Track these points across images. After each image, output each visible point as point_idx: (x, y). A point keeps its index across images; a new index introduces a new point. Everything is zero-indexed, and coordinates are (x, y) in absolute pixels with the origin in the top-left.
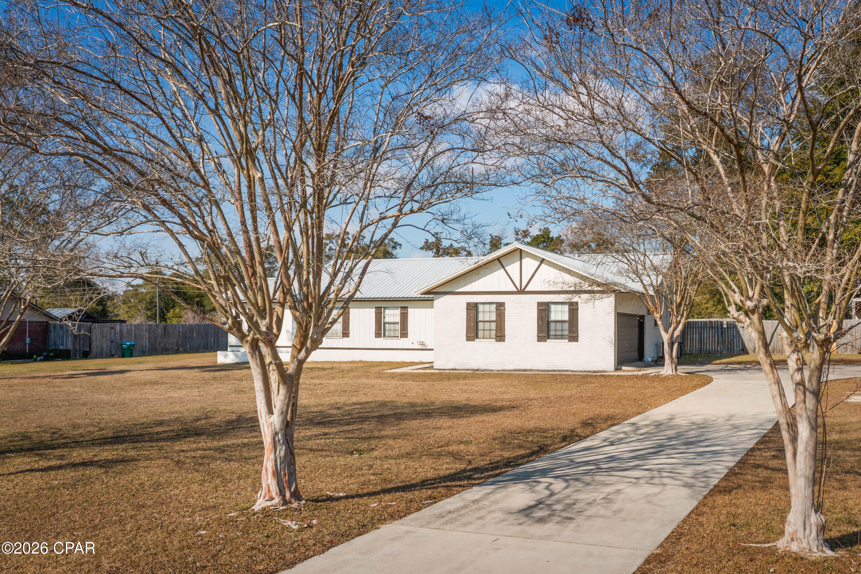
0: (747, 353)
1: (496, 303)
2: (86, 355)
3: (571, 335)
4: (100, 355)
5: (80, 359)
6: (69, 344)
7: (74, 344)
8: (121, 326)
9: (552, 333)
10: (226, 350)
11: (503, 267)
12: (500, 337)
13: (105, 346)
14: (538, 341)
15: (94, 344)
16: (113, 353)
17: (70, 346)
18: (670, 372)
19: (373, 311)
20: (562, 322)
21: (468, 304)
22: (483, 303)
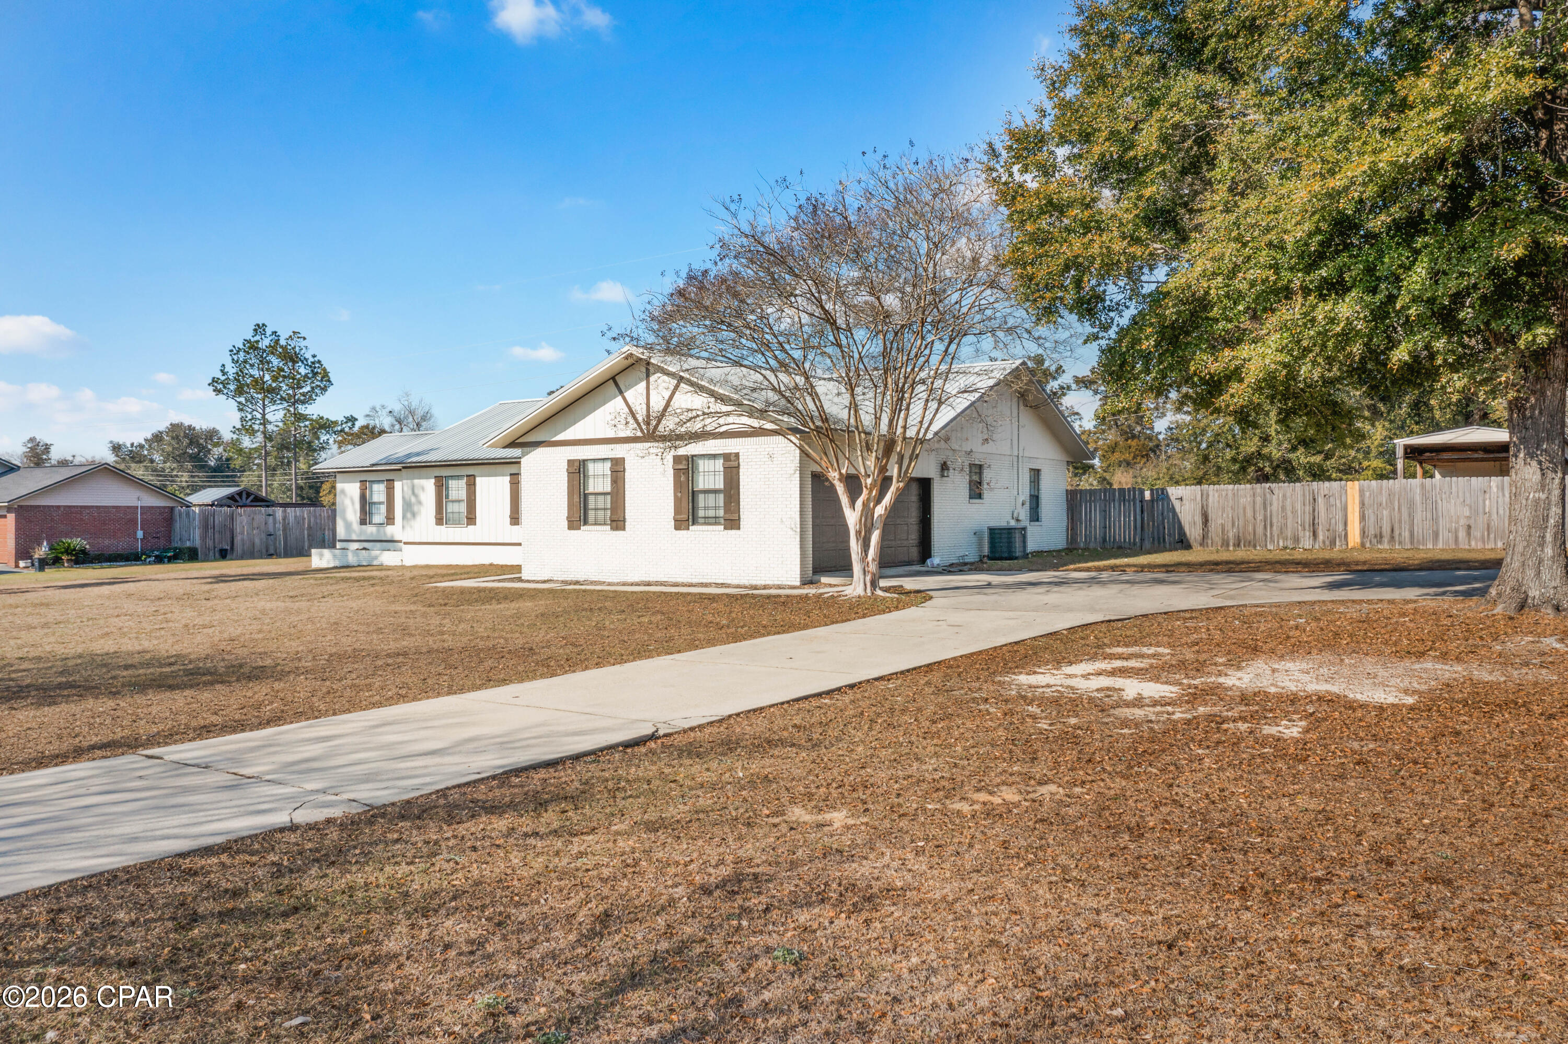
0: (1188, 547)
1: (612, 459)
2: (224, 555)
3: (728, 516)
4: (251, 554)
5: (215, 560)
6: (196, 539)
7: (204, 537)
8: (285, 512)
9: (701, 513)
10: (334, 547)
11: (621, 392)
12: (618, 522)
13: (257, 541)
14: (677, 528)
15: (238, 539)
16: (272, 551)
17: (198, 543)
18: (859, 591)
19: (507, 479)
20: (715, 492)
21: (570, 462)
22: (594, 460)
